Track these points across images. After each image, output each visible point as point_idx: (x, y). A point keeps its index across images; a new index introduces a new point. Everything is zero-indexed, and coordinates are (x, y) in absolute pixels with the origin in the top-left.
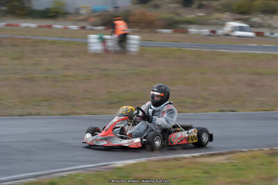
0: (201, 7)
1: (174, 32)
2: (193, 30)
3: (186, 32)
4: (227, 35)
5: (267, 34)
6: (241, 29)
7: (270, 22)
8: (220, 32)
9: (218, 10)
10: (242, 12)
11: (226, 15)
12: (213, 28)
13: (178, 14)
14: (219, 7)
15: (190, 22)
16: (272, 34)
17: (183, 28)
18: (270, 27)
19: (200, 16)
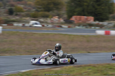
0: (17, 15)
1: (8, 25)
2: (15, 24)
3: (13, 25)
4: (30, 26)
5: (46, 26)
6: (36, 24)
7: (46, 21)
8: (27, 25)
10: (34, 17)
11: (28, 18)
13: (8, 18)
14: (25, 15)
15: (14, 21)
16: (48, 26)
17: (11, 24)
18: (46, 23)
19: (18, 19)
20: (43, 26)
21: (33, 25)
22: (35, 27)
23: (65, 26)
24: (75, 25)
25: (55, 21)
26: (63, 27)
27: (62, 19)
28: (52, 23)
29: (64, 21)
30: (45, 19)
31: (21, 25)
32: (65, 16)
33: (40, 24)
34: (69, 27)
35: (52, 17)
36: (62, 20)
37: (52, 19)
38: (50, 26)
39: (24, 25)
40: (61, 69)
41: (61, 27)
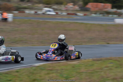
0: (28, 1)
1: (19, 12)
2: (27, 11)
3: (24, 12)
4: (43, 14)
5: (59, 13)
6: (49, 11)
7: (60, 8)
8: (39, 12)
9: (37, 3)
10: (48, 4)
11: (41, 5)
12: (36, 11)
13: (20, 4)
14: (37, 1)
15: (26, 8)
16: (62, 13)
17: (23, 11)
18: (60, 10)
19: (29, 6)
20: (57, 13)
21: (46, 12)
22: (49, 14)
23: (81, 14)
24: (92, 13)
25: (69, 8)
26: (78, 15)
27: (77, 6)
28: (67, 10)
29: (80, 8)
30: (59, 6)
31: (33, 12)
32: (81, 3)
33: (53, 11)
34: (85, 15)
35: (66, 4)
36: (77, 8)
37: (67, 6)
38: (64, 13)
39: (36, 12)
40: (78, 62)
41: (76, 15)
